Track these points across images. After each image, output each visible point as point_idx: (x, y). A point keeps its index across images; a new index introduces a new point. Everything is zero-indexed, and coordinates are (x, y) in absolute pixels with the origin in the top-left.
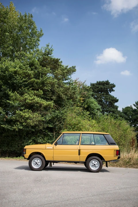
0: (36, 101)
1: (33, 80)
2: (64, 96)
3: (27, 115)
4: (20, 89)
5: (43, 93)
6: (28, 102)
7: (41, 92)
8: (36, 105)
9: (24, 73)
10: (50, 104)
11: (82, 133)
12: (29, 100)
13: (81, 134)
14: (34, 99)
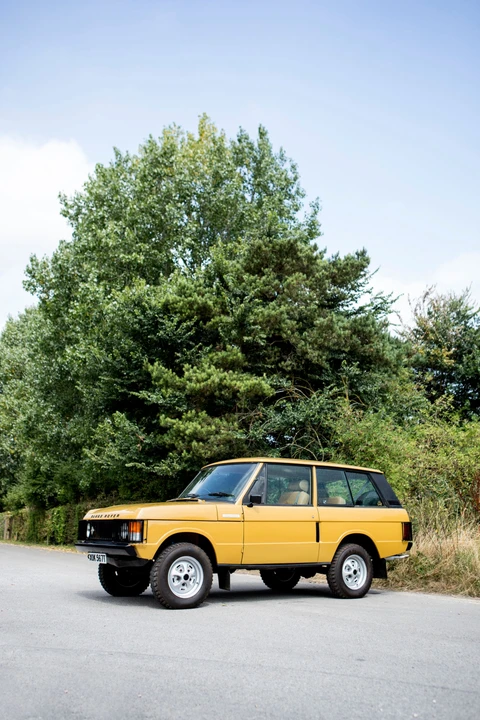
0: (213, 382)
1: (217, 319)
2: (316, 353)
3: (191, 427)
4: (179, 355)
5: (239, 354)
6: (193, 390)
7: (235, 352)
8: (217, 393)
9: (191, 304)
10: (255, 384)
11: (317, 467)
12: (198, 381)
13: (314, 468)
14: (210, 375)
